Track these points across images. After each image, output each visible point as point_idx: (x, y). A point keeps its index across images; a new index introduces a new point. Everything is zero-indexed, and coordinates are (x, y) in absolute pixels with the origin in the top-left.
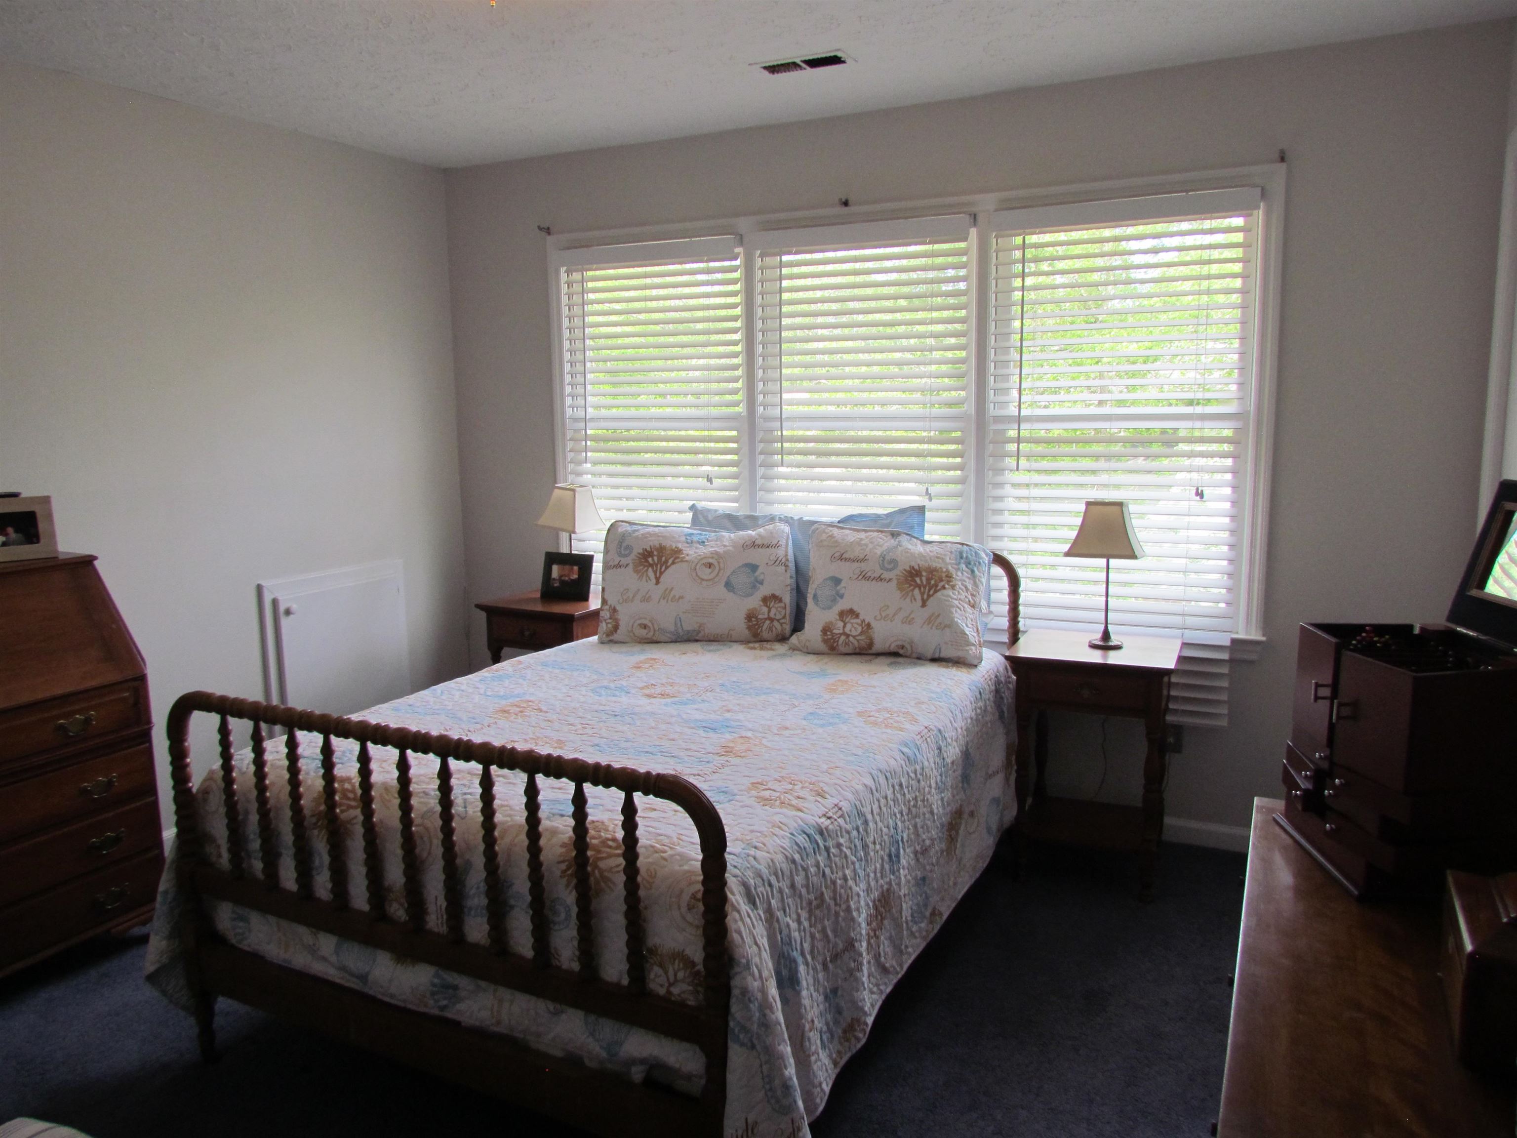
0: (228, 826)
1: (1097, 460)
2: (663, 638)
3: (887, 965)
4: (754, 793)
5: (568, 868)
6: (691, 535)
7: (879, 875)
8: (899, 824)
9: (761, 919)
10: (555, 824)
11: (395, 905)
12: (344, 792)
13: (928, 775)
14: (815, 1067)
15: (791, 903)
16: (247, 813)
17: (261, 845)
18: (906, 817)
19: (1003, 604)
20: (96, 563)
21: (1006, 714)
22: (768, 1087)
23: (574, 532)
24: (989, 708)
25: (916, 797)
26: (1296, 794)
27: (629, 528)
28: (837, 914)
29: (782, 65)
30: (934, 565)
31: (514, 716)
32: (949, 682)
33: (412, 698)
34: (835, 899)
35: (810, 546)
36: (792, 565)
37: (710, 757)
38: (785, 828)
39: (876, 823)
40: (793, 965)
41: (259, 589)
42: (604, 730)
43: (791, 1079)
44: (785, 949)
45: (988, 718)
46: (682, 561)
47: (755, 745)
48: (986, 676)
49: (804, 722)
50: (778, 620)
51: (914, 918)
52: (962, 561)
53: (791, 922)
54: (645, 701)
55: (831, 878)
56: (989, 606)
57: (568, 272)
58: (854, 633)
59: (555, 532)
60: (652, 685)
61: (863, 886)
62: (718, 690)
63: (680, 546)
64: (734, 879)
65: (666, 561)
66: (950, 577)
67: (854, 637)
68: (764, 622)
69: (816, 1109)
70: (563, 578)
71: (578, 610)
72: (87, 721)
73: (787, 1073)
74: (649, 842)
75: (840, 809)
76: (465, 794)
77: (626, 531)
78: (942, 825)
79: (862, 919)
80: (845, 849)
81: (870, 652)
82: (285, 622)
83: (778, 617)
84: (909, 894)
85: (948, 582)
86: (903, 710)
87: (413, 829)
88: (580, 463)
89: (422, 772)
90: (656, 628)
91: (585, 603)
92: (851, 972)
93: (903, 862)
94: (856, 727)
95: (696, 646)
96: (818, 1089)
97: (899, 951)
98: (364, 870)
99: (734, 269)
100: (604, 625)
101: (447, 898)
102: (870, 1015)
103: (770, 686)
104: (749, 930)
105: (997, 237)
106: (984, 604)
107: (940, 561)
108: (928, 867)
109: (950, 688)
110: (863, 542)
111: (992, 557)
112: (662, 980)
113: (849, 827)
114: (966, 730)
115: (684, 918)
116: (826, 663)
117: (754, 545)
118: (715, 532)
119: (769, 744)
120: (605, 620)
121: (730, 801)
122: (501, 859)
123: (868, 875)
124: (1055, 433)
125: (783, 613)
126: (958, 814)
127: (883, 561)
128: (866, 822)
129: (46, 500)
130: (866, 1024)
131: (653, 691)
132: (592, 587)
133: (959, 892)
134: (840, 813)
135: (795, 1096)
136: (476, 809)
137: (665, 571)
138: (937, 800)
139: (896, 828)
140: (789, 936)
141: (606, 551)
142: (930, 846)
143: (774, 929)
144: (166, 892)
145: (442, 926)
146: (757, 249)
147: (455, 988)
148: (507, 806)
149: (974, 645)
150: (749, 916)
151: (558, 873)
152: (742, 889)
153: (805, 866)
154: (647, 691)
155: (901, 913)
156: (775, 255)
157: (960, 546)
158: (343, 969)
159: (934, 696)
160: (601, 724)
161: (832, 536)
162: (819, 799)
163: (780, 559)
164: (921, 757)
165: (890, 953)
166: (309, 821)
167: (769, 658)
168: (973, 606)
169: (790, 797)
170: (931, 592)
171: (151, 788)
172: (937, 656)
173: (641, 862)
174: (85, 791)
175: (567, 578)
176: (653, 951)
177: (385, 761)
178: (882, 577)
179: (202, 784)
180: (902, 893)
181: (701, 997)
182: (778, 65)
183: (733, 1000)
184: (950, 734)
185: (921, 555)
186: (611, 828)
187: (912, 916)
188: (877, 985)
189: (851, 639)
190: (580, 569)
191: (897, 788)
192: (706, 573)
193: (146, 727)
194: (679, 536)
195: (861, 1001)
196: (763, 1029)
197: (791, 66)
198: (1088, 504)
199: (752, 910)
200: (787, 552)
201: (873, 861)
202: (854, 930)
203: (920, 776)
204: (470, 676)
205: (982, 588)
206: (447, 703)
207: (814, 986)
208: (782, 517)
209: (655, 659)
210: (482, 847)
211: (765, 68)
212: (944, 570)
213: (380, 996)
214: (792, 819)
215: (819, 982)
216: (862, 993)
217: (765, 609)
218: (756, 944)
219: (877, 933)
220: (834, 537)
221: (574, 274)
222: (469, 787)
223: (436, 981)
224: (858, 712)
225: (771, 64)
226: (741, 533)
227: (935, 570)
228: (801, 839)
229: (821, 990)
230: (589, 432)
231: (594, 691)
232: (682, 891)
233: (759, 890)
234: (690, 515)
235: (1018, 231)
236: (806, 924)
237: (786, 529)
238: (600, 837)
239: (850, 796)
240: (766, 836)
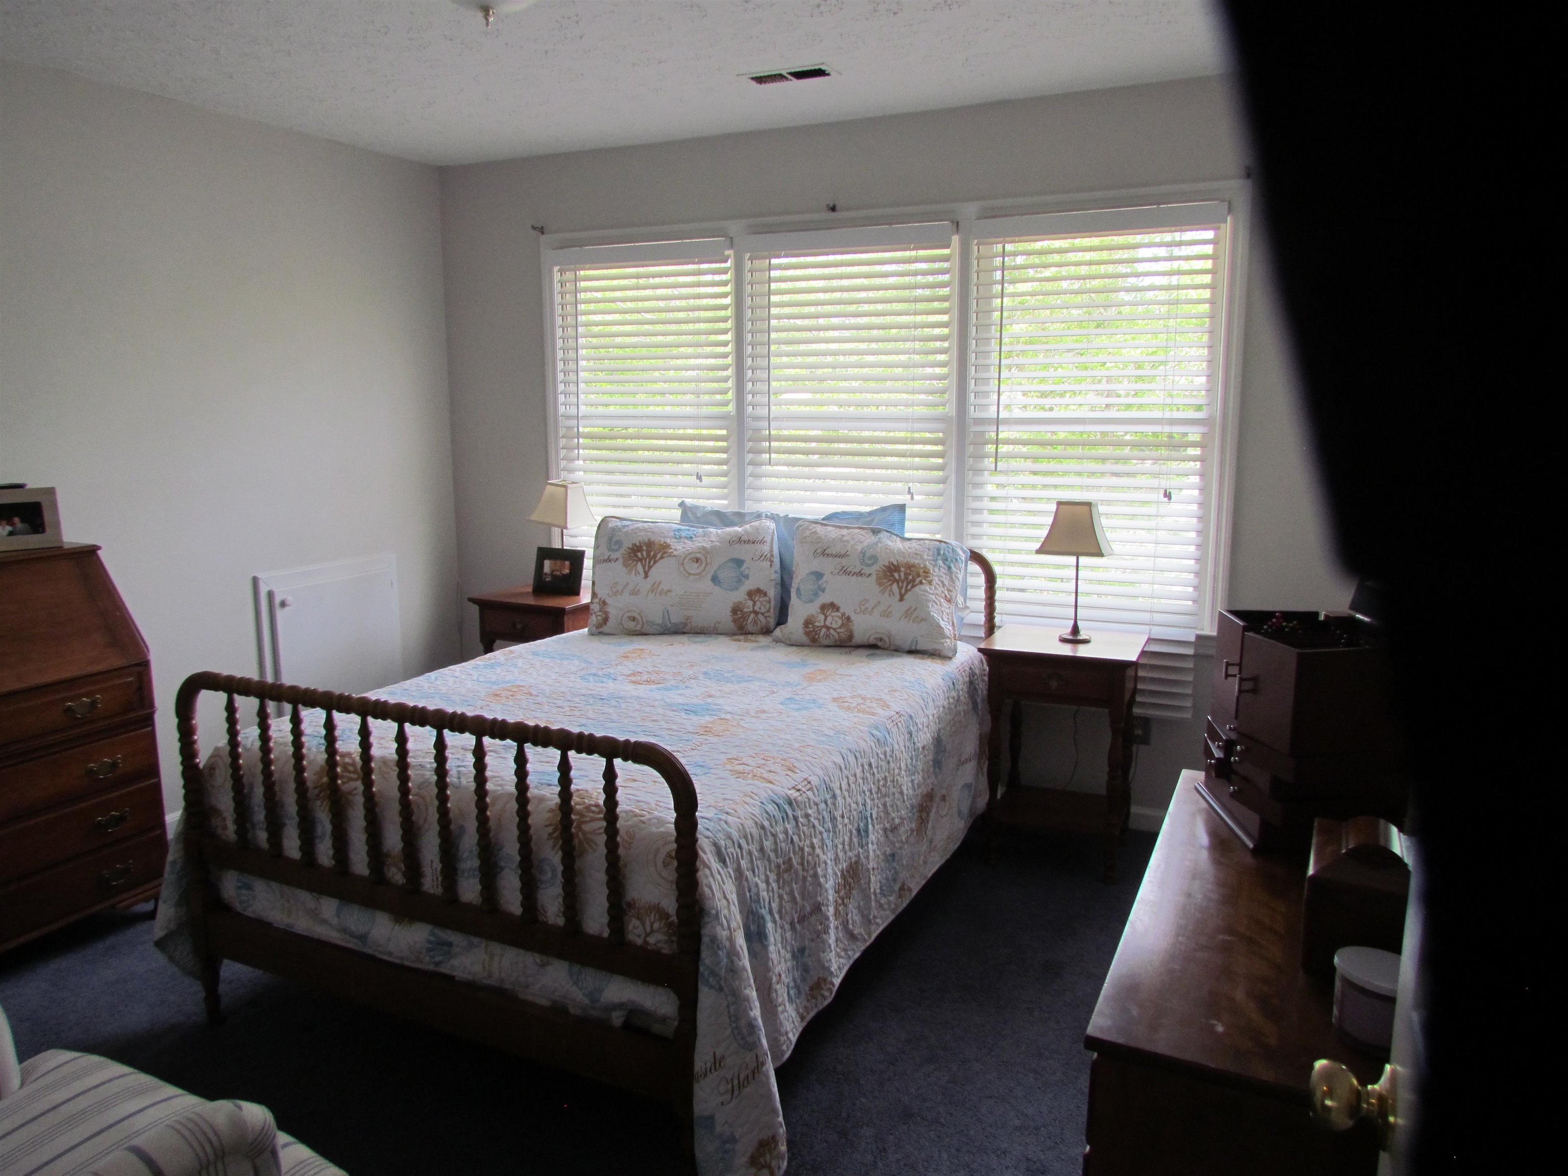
0: (234, 798)
1: (1104, 463)
2: (650, 630)
3: (855, 932)
4: (729, 767)
5: (555, 830)
6: (680, 530)
7: (847, 847)
8: (868, 801)
9: (731, 876)
10: (543, 792)
11: (393, 870)
12: (345, 767)
13: (898, 758)
14: (782, 1017)
15: (760, 865)
16: (252, 786)
17: (266, 817)
18: (875, 796)
19: (980, 599)
20: (100, 552)
21: (980, 707)
22: (734, 1025)
23: (566, 528)
24: (962, 698)
25: (886, 777)
26: (1210, 763)
27: (619, 523)
28: (804, 879)
29: (769, 76)
30: (912, 561)
31: (506, 699)
32: (923, 672)
33: (408, 683)
34: (802, 864)
35: (795, 542)
36: (777, 560)
37: (690, 736)
38: (757, 798)
39: (844, 798)
40: (762, 922)
41: (255, 581)
42: (591, 712)
43: (756, 1019)
44: (753, 906)
45: (961, 708)
46: (670, 556)
47: (733, 726)
48: (960, 668)
49: (781, 707)
50: (763, 614)
51: (883, 891)
52: (939, 557)
53: (759, 882)
54: (630, 687)
55: (799, 846)
56: (965, 601)
57: (562, 272)
58: (834, 626)
59: (548, 527)
60: (639, 672)
61: (831, 855)
62: (701, 678)
63: (668, 541)
64: (706, 840)
65: (655, 556)
66: (927, 573)
67: (835, 629)
68: (749, 616)
69: (783, 1055)
70: (554, 573)
71: (569, 604)
72: (93, 704)
73: (752, 1014)
74: (629, 808)
75: (809, 783)
76: (459, 766)
77: (617, 526)
78: (912, 806)
79: (829, 884)
80: (812, 819)
81: (850, 644)
82: (280, 614)
83: (763, 610)
84: (878, 869)
85: (926, 577)
86: (876, 697)
87: (411, 797)
88: (573, 460)
89: (419, 747)
90: (645, 621)
91: (576, 598)
92: (818, 934)
93: (872, 837)
94: (829, 711)
95: (684, 638)
96: (785, 1037)
97: (867, 921)
98: (363, 837)
99: (725, 271)
100: (594, 617)
101: (441, 861)
102: (837, 976)
103: (751, 675)
104: (719, 884)
105: (978, 244)
106: (960, 600)
107: (919, 557)
108: (897, 845)
109: (924, 677)
110: (845, 539)
111: (969, 554)
112: (640, 931)
113: (817, 800)
114: (938, 718)
115: (660, 875)
116: (807, 655)
117: (740, 540)
118: (703, 528)
119: (746, 726)
120: (595, 613)
121: (706, 774)
122: (492, 824)
123: (836, 847)
124: (1061, 436)
125: (767, 607)
126: (929, 797)
127: (863, 557)
128: (834, 796)
129: (51, 492)
130: (833, 984)
131: (639, 678)
132: (583, 582)
133: (930, 871)
134: (809, 786)
135: (759, 1035)
136: (469, 780)
137: (653, 566)
138: (907, 782)
139: (864, 805)
140: (758, 895)
141: (596, 547)
142: (899, 825)
143: (743, 887)
144: (174, 862)
145: (437, 887)
146: (747, 252)
147: (450, 945)
148: (498, 777)
149: (949, 638)
150: (719, 873)
151: (545, 836)
152: (713, 848)
153: (774, 832)
154: (633, 679)
155: (869, 885)
156: (765, 258)
157: (938, 543)
158: (344, 930)
159: (907, 684)
160: (588, 707)
161: (815, 533)
162: (789, 773)
163: (765, 555)
164: (891, 740)
165: (858, 922)
166: (312, 793)
167: (752, 650)
168: (949, 601)
169: (763, 771)
170: (909, 587)
171: (153, 770)
172: (913, 648)
173: (620, 824)
174: (91, 771)
175: (558, 573)
176: (631, 905)
177: (382, 738)
178: (862, 572)
179: (207, 761)
180: (870, 866)
181: (675, 946)
182: (765, 77)
183: (703, 948)
184: (921, 720)
185: (900, 552)
186: (594, 796)
187: (881, 888)
188: (845, 950)
189: (832, 631)
190: (571, 564)
191: (866, 767)
192: (694, 568)
193: (149, 711)
194: (668, 532)
195: (827, 961)
196: (731, 974)
197: (778, 77)
198: (1059, 504)
199: (723, 868)
200: (772, 547)
201: (841, 834)
202: (821, 895)
203: (889, 758)
204: (464, 664)
205: (959, 584)
206: (442, 688)
207: (782, 943)
208: (769, 514)
209: (642, 650)
210: (475, 812)
211: (753, 79)
212: (922, 566)
213: (378, 955)
214: (764, 791)
215: (786, 940)
216: (828, 955)
217: (750, 603)
218: (725, 897)
219: (845, 901)
220: (817, 534)
221: (567, 273)
222: (463, 761)
223: (432, 938)
224: (833, 698)
225: (758, 75)
226: (728, 529)
227: (913, 566)
228: (771, 808)
229: (788, 948)
230: (581, 429)
231: (582, 678)
232: (658, 850)
233: (729, 850)
234: (678, 513)
235: (998, 240)
236: (774, 885)
237: (772, 525)
238: (584, 803)
239: (821, 773)
240: (738, 804)
